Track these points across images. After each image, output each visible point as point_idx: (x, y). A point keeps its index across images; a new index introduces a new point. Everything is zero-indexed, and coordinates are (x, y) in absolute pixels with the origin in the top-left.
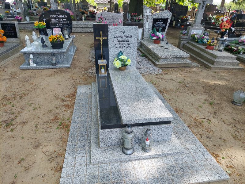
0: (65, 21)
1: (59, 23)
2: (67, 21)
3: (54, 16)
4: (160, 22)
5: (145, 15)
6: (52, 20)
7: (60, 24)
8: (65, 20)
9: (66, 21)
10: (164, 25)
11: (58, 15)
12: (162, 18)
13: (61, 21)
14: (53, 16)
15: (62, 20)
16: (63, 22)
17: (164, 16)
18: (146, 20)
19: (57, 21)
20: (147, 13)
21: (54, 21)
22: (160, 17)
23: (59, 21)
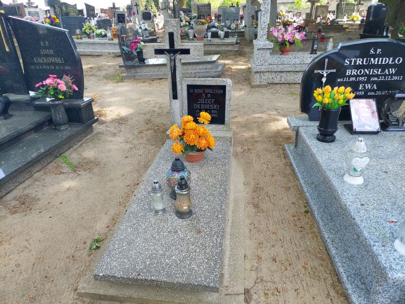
0: (389, 75)
1: (368, 82)
2: (395, 75)
3: (359, 62)
6: (348, 72)
7: (368, 86)
8: (393, 71)
9: (392, 75)
11: (374, 56)
13: (377, 76)
14: (355, 62)
15: (383, 71)
16: (382, 79)
19: (362, 76)
21: (354, 76)
23: (369, 76)
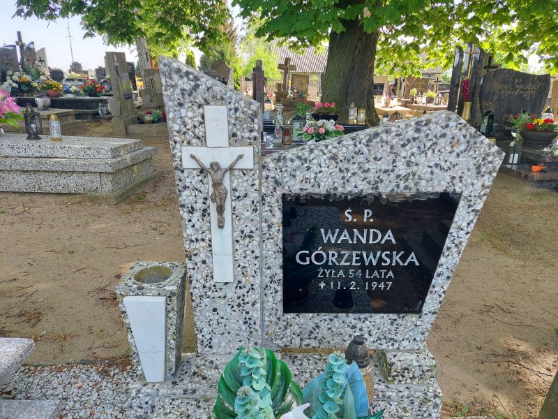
4: (362, 227)
5: (188, 163)
10: (412, 258)
12: (385, 189)
17: (402, 169)
18: (205, 213)
20: (202, 140)
22: (358, 185)
